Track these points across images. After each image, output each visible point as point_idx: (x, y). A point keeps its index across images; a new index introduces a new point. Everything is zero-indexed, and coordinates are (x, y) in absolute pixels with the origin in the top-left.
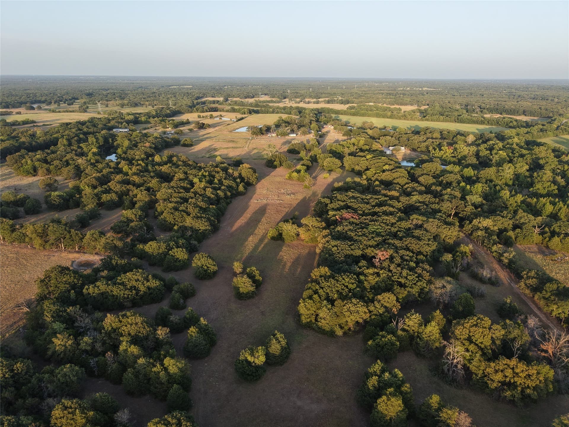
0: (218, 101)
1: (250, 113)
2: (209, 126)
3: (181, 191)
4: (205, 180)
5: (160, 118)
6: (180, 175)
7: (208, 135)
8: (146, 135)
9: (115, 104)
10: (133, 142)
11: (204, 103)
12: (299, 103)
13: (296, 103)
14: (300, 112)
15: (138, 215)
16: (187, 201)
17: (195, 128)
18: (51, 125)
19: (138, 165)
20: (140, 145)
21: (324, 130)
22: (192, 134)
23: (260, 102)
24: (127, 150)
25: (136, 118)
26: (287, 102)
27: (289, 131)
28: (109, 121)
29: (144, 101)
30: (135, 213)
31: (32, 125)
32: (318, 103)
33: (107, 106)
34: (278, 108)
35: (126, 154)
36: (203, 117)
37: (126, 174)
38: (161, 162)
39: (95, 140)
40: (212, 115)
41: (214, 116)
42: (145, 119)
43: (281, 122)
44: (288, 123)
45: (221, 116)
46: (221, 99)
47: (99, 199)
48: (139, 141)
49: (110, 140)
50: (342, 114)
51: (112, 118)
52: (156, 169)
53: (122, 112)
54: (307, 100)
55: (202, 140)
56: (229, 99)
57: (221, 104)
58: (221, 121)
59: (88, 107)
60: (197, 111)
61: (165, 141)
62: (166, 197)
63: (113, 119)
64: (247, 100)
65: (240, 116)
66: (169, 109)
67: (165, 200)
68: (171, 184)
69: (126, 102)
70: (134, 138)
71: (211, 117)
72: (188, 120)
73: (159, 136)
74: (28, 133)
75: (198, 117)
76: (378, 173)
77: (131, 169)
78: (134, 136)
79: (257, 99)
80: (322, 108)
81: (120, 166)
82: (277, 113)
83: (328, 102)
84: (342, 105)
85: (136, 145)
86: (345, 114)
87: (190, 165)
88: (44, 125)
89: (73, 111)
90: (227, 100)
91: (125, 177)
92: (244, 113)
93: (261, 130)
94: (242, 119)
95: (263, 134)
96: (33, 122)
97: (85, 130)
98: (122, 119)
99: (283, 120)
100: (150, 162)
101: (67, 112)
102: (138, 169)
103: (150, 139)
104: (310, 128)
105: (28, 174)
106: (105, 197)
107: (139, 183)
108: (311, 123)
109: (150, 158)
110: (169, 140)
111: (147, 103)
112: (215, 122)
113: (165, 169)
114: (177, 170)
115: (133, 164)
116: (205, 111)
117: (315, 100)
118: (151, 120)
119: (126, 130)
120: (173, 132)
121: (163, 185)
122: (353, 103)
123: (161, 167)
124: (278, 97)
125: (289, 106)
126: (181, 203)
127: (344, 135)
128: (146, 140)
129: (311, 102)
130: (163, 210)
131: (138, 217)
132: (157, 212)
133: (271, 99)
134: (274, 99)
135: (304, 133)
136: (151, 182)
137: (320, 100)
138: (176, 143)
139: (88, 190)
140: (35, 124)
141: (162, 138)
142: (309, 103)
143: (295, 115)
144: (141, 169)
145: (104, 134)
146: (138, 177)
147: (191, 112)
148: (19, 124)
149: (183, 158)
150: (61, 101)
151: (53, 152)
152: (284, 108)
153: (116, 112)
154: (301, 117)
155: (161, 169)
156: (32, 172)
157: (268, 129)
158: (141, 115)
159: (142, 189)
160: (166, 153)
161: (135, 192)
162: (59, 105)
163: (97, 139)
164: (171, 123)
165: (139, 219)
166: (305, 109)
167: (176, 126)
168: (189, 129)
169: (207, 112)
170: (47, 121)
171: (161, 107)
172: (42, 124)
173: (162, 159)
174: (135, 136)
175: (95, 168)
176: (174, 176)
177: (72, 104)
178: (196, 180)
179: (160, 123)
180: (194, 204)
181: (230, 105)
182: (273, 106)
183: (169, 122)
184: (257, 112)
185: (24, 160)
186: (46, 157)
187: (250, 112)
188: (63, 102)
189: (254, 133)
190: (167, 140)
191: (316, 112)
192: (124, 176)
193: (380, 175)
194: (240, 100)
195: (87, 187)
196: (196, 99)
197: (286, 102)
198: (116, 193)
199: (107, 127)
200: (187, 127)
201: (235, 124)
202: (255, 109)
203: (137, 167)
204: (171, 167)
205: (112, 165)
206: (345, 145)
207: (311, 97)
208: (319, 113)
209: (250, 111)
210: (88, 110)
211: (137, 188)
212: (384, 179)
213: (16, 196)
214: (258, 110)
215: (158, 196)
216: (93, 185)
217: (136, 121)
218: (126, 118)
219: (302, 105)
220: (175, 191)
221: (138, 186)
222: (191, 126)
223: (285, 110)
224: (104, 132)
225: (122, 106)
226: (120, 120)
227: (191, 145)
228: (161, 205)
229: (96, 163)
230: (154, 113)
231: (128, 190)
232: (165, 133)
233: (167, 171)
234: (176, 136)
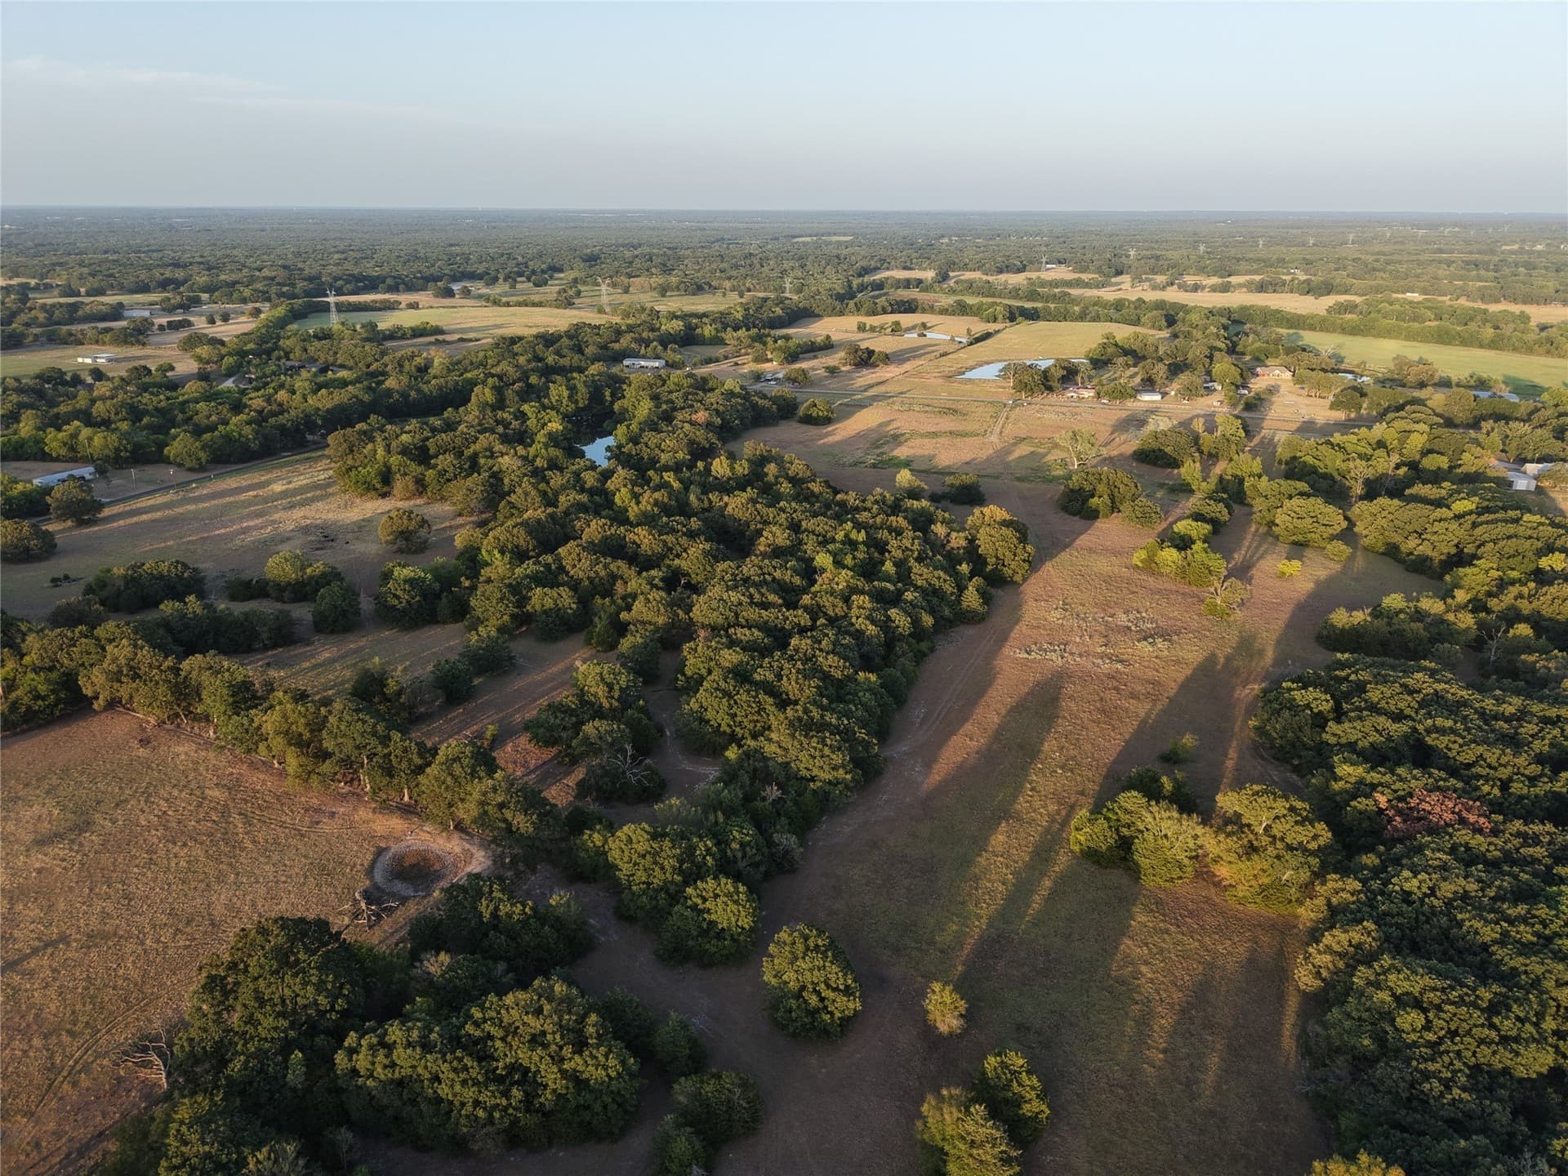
0: (919, 282)
1: (1012, 318)
2: (887, 359)
3: (772, 598)
4: (854, 558)
5: (753, 331)
6: (778, 533)
7: (881, 389)
8: (703, 385)
9: (646, 285)
10: (664, 407)
11: (879, 286)
12: (1163, 288)
13: (1154, 288)
14: (1171, 321)
15: (616, 687)
16: (784, 646)
17: (845, 365)
18: (477, 340)
19: (663, 485)
20: (680, 416)
21: (1258, 384)
22: (833, 384)
23: (1043, 284)
24: (642, 430)
25: (690, 328)
26: (1127, 286)
27: (1138, 380)
28: (618, 333)
29: (720, 278)
30: (609, 678)
31: (432, 339)
32: (1225, 288)
33: (626, 291)
34: (1098, 302)
35: (636, 443)
36: (873, 329)
37: (620, 518)
38: (729, 479)
39: (566, 394)
40: (897, 323)
41: (904, 326)
42: (713, 333)
43: (1110, 350)
44: (1134, 355)
45: (924, 326)
46: (929, 275)
47: (522, 601)
48: (680, 403)
49: (607, 393)
50: (1312, 328)
51: (628, 326)
52: (710, 501)
53: (657, 308)
54: (1190, 280)
55: (860, 406)
56: (951, 274)
57: (926, 290)
58: (923, 341)
59: (579, 293)
60: (858, 310)
61: (755, 406)
62: (720, 620)
63: (631, 329)
64: (1003, 277)
65: (980, 327)
66: (782, 302)
67: (714, 629)
68: (745, 570)
69: (674, 280)
70: (671, 392)
71: (896, 329)
72: (828, 337)
73: (738, 390)
74: (414, 363)
75: (859, 328)
76: (1513, 583)
77: (636, 497)
78: (670, 385)
79: (1034, 275)
80: (1243, 309)
81: (610, 485)
82: (1096, 319)
83: (1261, 288)
84: (1310, 299)
85: (668, 418)
86: (1321, 330)
87: (813, 494)
88: (461, 340)
89: (539, 304)
90: (944, 277)
91: (613, 531)
92: (992, 319)
93: (1046, 377)
94: (987, 336)
95: (1050, 389)
96: (438, 331)
97: (551, 359)
98: (653, 330)
99: (1116, 345)
100: (697, 478)
101: (526, 305)
102: (656, 503)
103: (712, 398)
104: (1209, 373)
105: (368, 489)
106: (540, 599)
107: (650, 553)
108: (1211, 357)
109: (700, 465)
110: (766, 403)
111: (728, 284)
112: (905, 346)
113: (736, 505)
114: (771, 512)
115: (648, 481)
116: (879, 309)
117: (1215, 280)
118: (729, 335)
119: (657, 364)
120: (780, 376)
121: (721, 566)
122: (1346, 292)
123: (726, 498)
124: (1099, 271)
125: (1133, 299)
126: (765, 652)
127: (1334, 406)
128: (701, 402)
129: (1203, 288)
130: (704, 672)
131: (616, 694)
132: (684, 674)
133: (1077, 276)
134: (1085, 277)
135: (1190, 392)
136: (685, 550)
137: (1234, 280)
138: (786, 410)
139: (498, 566)
140: (440, 337)
141: (746, 396)
142: (1196, 288)
143: (1153, 327)
144: (666, 500)
145: (593, 375)
146: (650, 533)
147: (841, 313)
148: (403, 337)
149: (797, 468)
150: (520, 275)
151: (450, 426)
152: (1119, 305)
153: (643, 309)
154: (1175, 336)
155: (726, 504)
156: (378, 486)
157: (1069, 375)
158: (705, 320)
159: (654, 578)
160: (750, 447)
161: (633, 585)
162: (513, 287)
163: (572, 389)
164: (780, 349)
165: (618, 700)
166: (1184, 308)
167: (792, 357)
168: (827, 368)
169: (885, 312)
170: (472, 329)
171: (761, 295)
172: (457, 337)
173: (732, 469)
174: (673, 387)
175: (542, 486)
176: (759, 533)
177: (546, 284)
178: (823, 560)
179: (750, 346)
180: (808, 659)
181: (953, 291)
182: (1082, 299)
183: (776, 342)
184: (1032, 316)
185: (370, 446)
186: (427, 439)
187: (1012, 316)
188: (524, 279)
189: (1022, 386)
190: (760, 402)
191: (1224, 321)
192: (612, 525)
193: (1525, 590)
194: (985, 278)
195: (498, 555)
196: (860, 275)
197: (1122, 287)
198: (574, 585)
199: (610, 353)
200: (823, 360)
201: (962, 355)
202: (1028, 305)
203: (657, 495)
204: (754, 501)
205: (590, 478)
206: (1349, 447)
207: (1202, 270)
208: (1235, 323)
209: (1011, 313)
210: (576, 301)
211: (639, 573)
212: (1547, 611)
213: (303, 568)
214: (1035, 309)
215: (696, 614)
216: (517, 547)
217: (688, 339)
218: (663, 327)
219: (1173, 295)
220: (751, 596)
221: (642, 563)
222: (835, 359)
223: (1120, 311)
224: (594, 369)
225: (664, 291)
226: (645, 335)
227: (828, 421)
228: (699, 649)
229: (550, 468)
230: (739, 316)
231: (614, 577)
232: (758, 377)
233: (738, 514)
234: (787, 390)
